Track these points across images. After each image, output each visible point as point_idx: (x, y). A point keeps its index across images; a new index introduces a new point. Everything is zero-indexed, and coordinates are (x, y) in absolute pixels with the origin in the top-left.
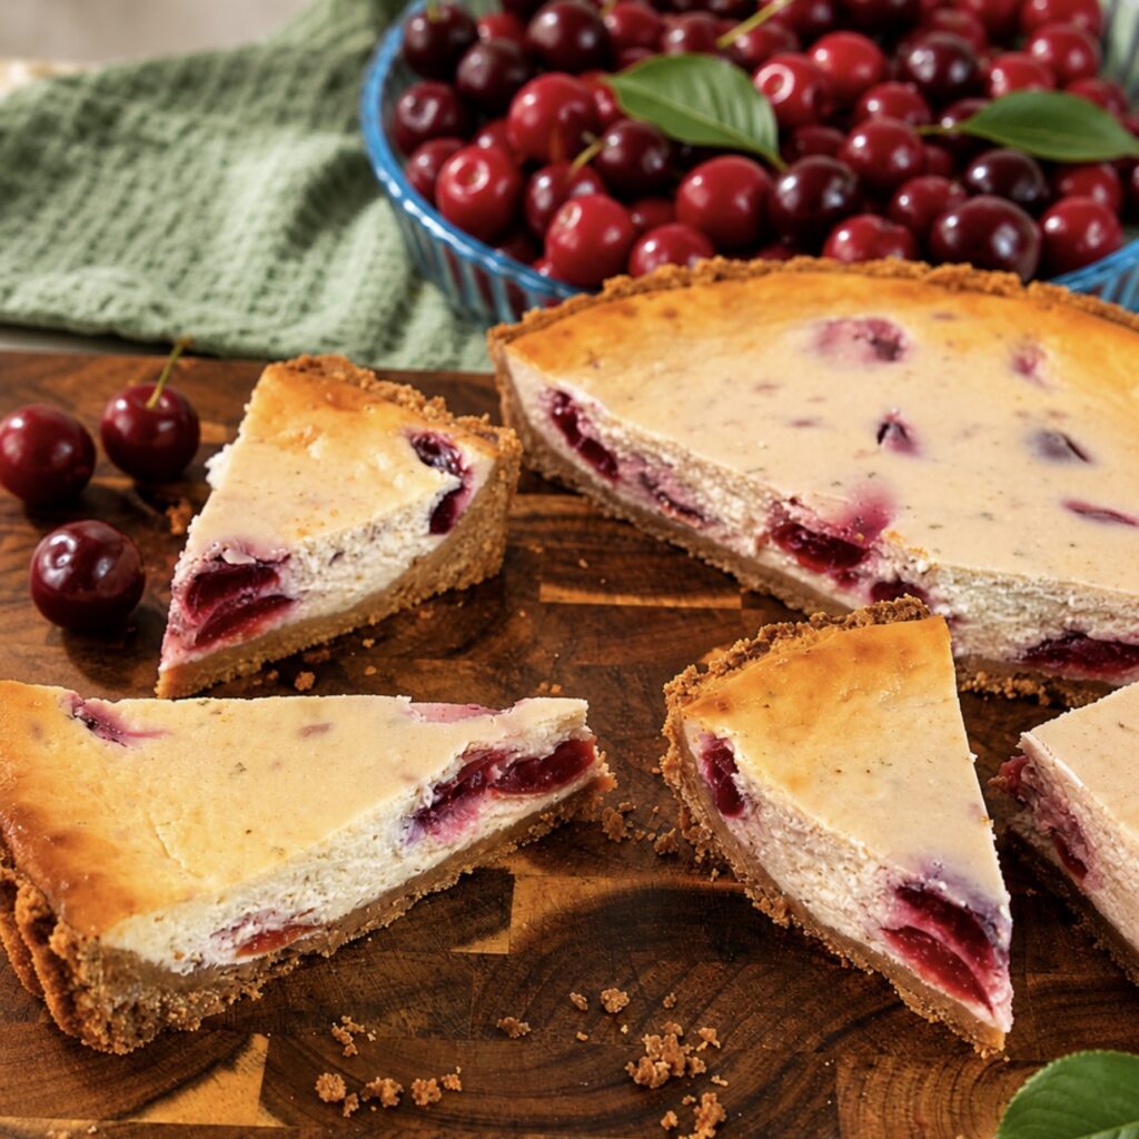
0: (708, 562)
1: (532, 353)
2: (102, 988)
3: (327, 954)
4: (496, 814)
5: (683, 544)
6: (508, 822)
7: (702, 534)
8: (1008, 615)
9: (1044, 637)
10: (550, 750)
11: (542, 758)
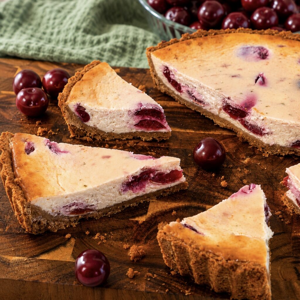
0: (206, 117)
1: (158, 55)
2: (30, 216)
3: (97, 218)
4: (151, 188)
5: (199, 111)
6: (155, 190)
7: (204, 108)
8: (287, 133)
9: (296, 140)
10: (169, 172)
11: (166, 173)
